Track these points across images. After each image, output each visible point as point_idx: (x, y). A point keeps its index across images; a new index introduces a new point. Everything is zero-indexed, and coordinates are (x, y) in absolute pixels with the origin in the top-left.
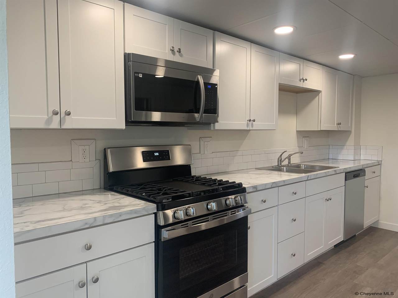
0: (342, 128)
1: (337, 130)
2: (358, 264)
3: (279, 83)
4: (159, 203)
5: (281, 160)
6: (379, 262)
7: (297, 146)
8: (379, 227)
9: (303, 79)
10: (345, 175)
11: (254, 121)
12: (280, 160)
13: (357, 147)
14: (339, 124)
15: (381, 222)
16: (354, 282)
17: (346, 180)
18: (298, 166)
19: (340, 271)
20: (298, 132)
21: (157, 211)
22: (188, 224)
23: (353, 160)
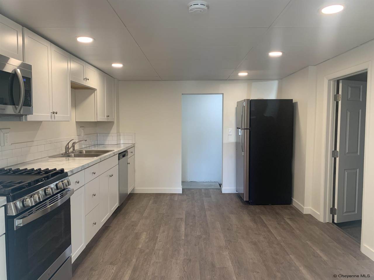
0: (110, 120)
1: (106, 121)
2: (133, 220)
3: (71, 81)
4: (8, 195)
5: (69, 147)
6: (144, 215)
7: (76, 135)
8: (135, 193)
9: (86, 79)
10: (119, 156)
11: (56, 113)
12: (67, 148)
13: (118, 134)
14: (108, 116)
15: (136, 188)
16: (135, 232)
17: (119, 160)
18: (81, 152)
19: (123, 228)
20: (77, 123)
21: (7, 202)
22: (32, 210)
23: (116, 144)
